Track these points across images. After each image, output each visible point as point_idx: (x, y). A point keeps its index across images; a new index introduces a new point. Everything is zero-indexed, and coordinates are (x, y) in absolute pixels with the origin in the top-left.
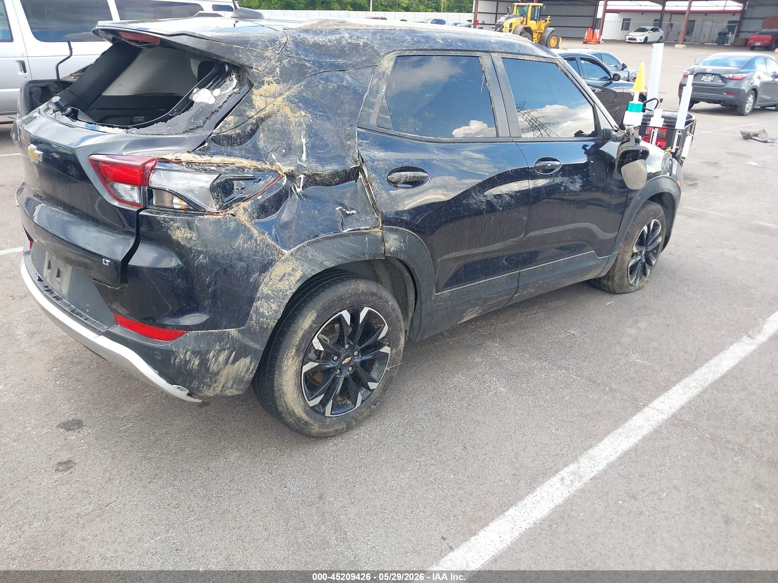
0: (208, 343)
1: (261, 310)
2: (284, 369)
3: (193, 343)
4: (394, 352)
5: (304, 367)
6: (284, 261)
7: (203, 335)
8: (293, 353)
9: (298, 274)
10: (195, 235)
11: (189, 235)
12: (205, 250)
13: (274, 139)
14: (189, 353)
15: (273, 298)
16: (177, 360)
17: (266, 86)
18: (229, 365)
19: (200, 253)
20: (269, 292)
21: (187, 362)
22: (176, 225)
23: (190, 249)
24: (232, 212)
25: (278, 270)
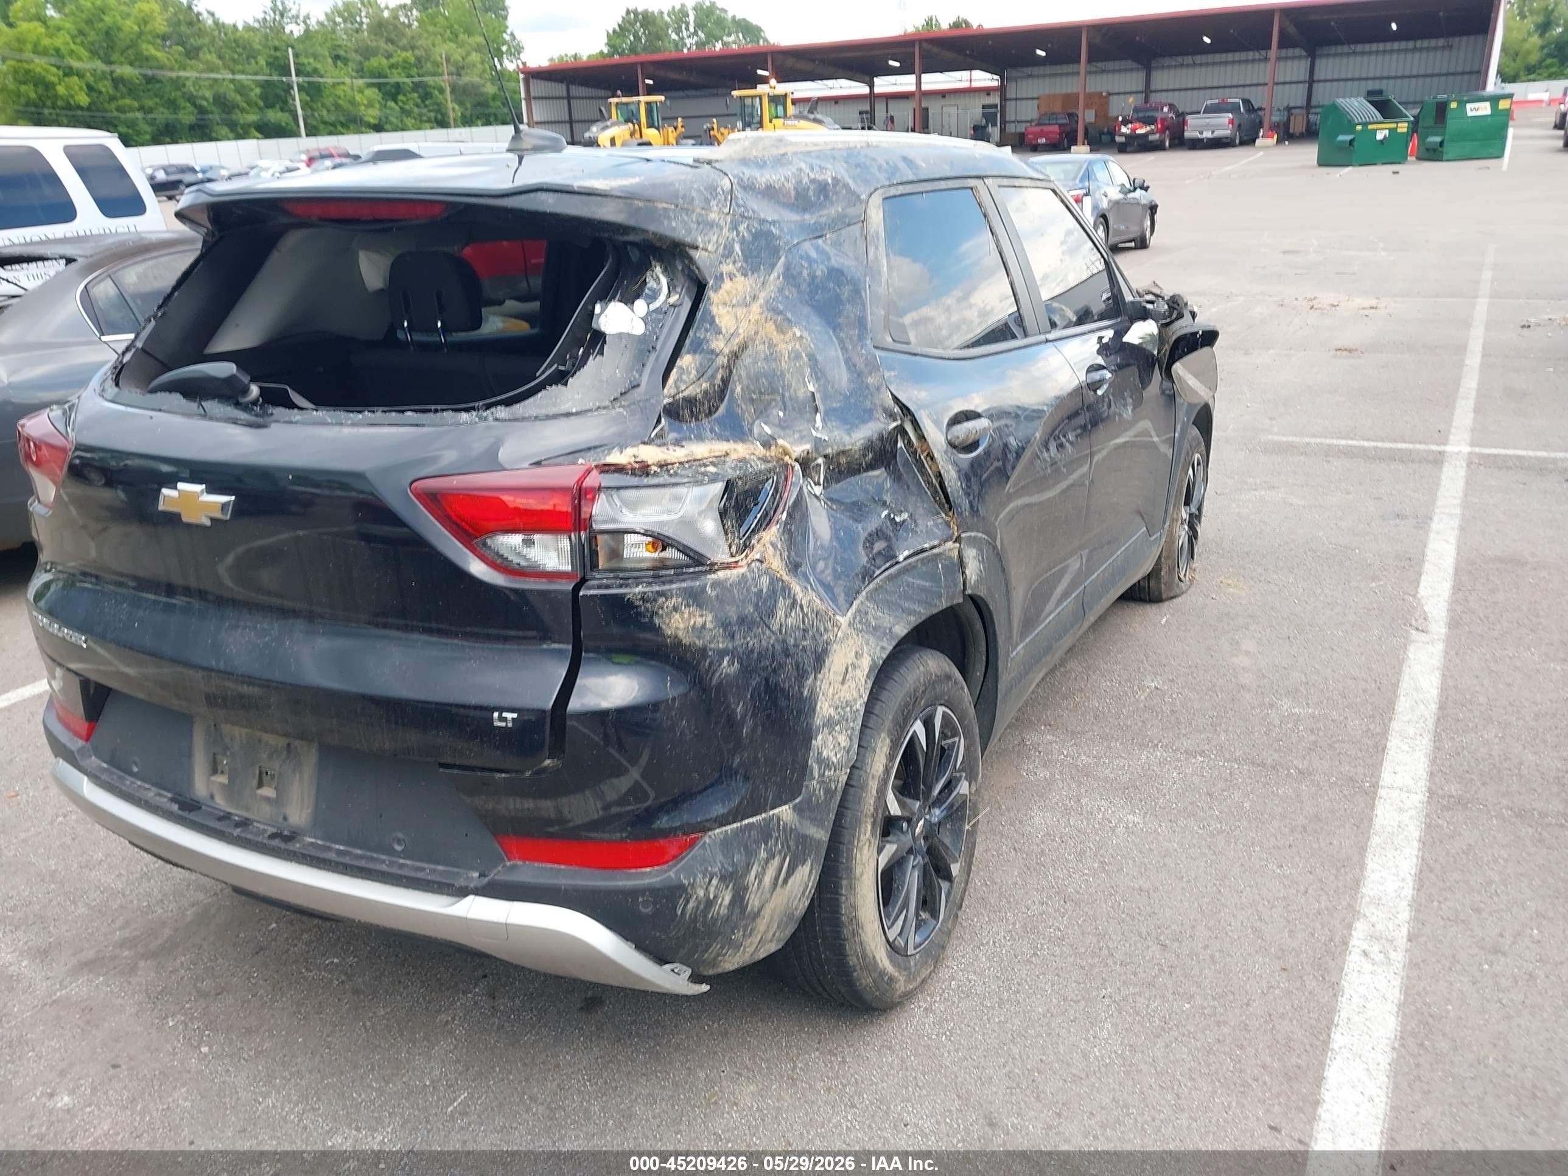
0: (746, 848)
1: (825, 754)
2: (858, 871)
3: (720, 857)
4: (974, 788)
5: (881, 858)
6: (842, 640)
7: (736, 832)
8: (868, 833)
9: (866, 663)
10: (710, 618)
11: (700, 621)
12: (730, 646)
13: (761, 393)
14: (715, 882)
15: (839, 722)
16: (691, 905)
17: (727, 285)
18: (778, 888)
19: (723, 653)
20: (832, 711)
21: (710, 903)
22: (671, 603)
23: (704, 650)
24: (758, 556)
25: (838, 659)
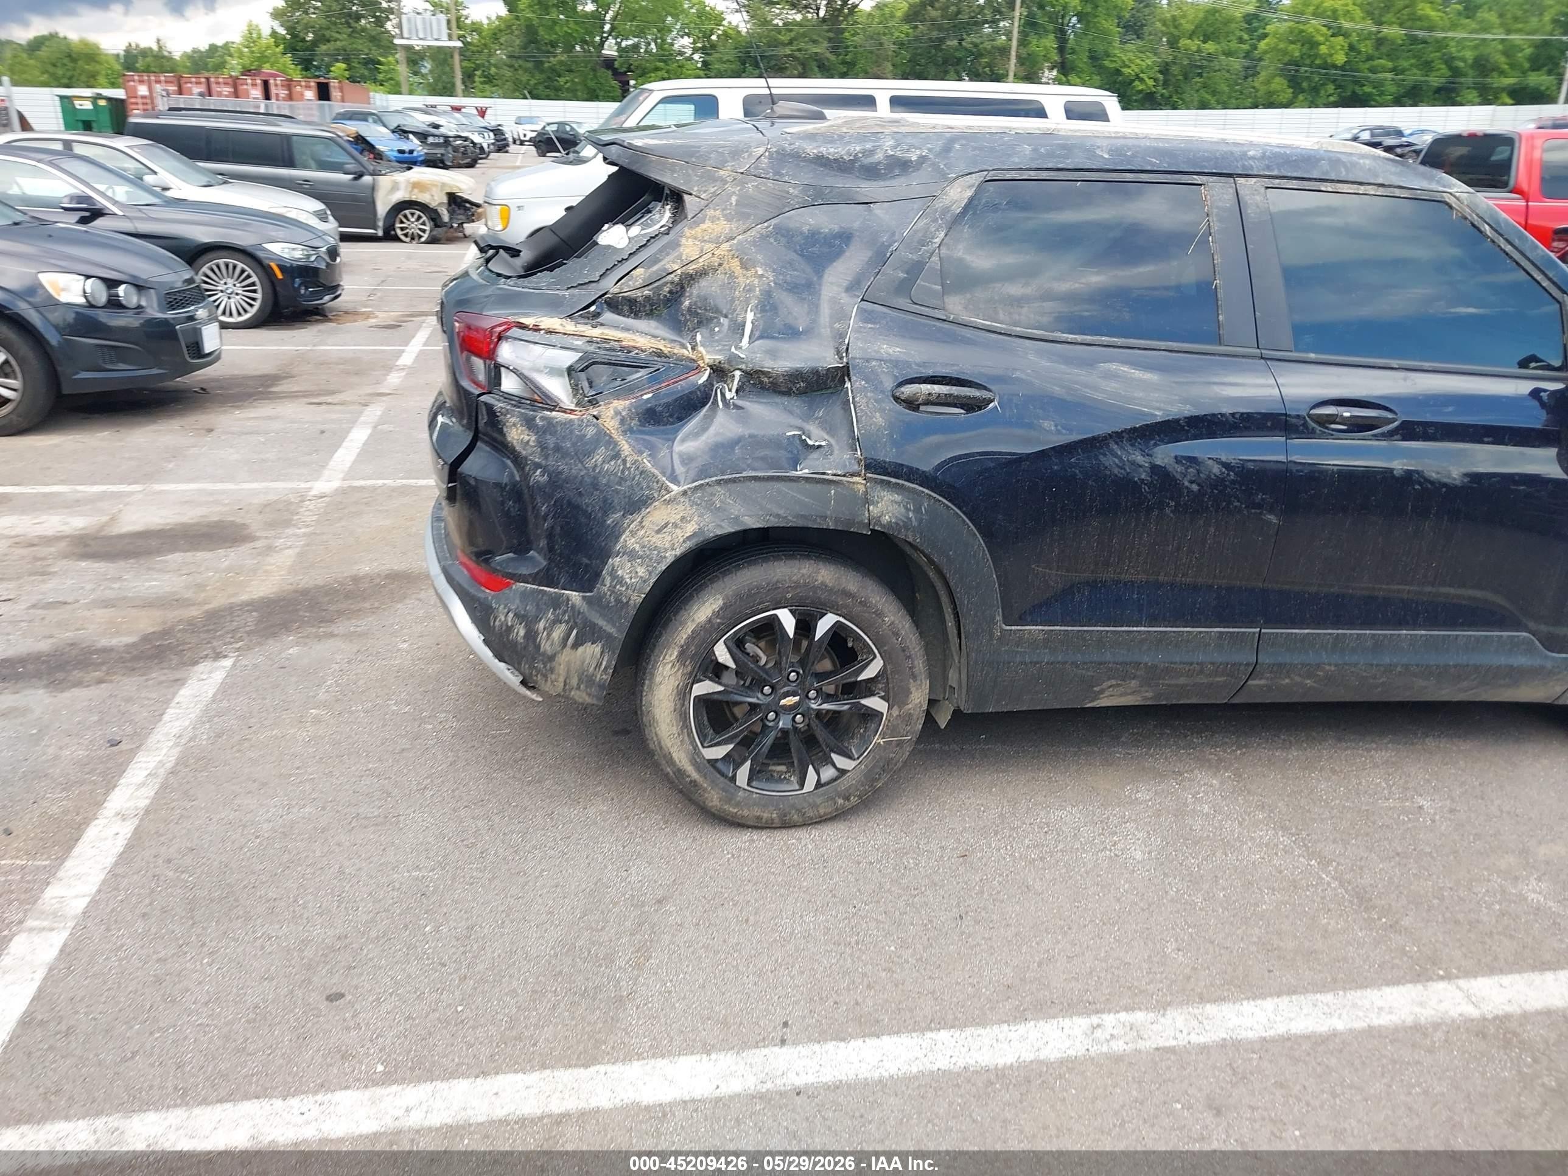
0: (537, 605)
1: (620, 573)
2: (658, 679)
3: (517, 601)
5: (695, 686)
6: (668, 502)
7: (533, 591)
8: (674, 657)
9: (690, 528)
10: (533, 438)
11: (527, 438)
12: (544, 462)
13: (706, 310)
14: (511, 615)
15: (641, 557)
16: (497, 623)
17: (707, 225)
18: (568, 649)
19: (538, 466)
20: (637, 547)
21: (510, 629)
22: (513, 420)
23: (526, 458)
24: (595, 413)
25: (657, 514)
